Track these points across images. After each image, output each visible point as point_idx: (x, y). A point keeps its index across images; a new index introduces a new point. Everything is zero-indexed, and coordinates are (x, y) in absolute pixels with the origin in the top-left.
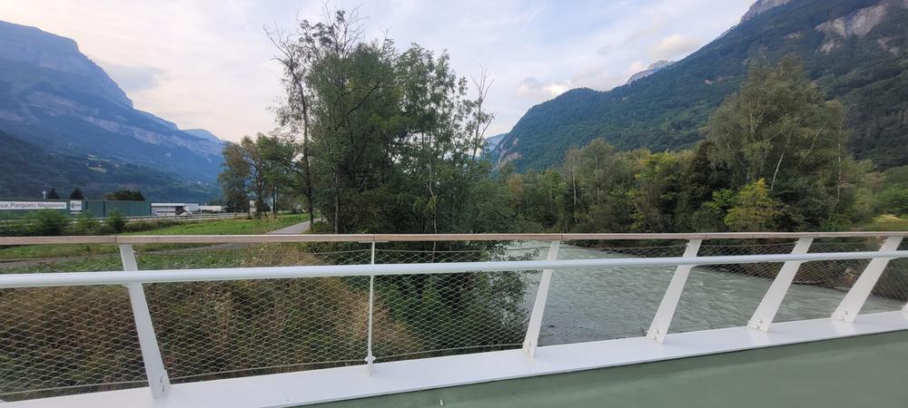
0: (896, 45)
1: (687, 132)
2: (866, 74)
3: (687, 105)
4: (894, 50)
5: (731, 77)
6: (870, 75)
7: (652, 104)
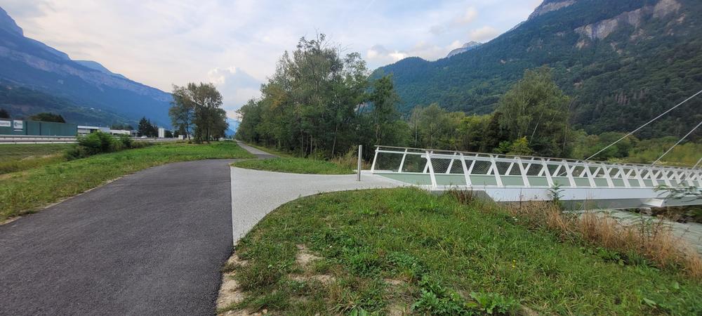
0: (621, 48)
1: (486, 97)
2: (601, 67)
3: (487, 78)
4: (619, 52)
5: (518, 59)
6: (603, 68)
7: (464, 74)
